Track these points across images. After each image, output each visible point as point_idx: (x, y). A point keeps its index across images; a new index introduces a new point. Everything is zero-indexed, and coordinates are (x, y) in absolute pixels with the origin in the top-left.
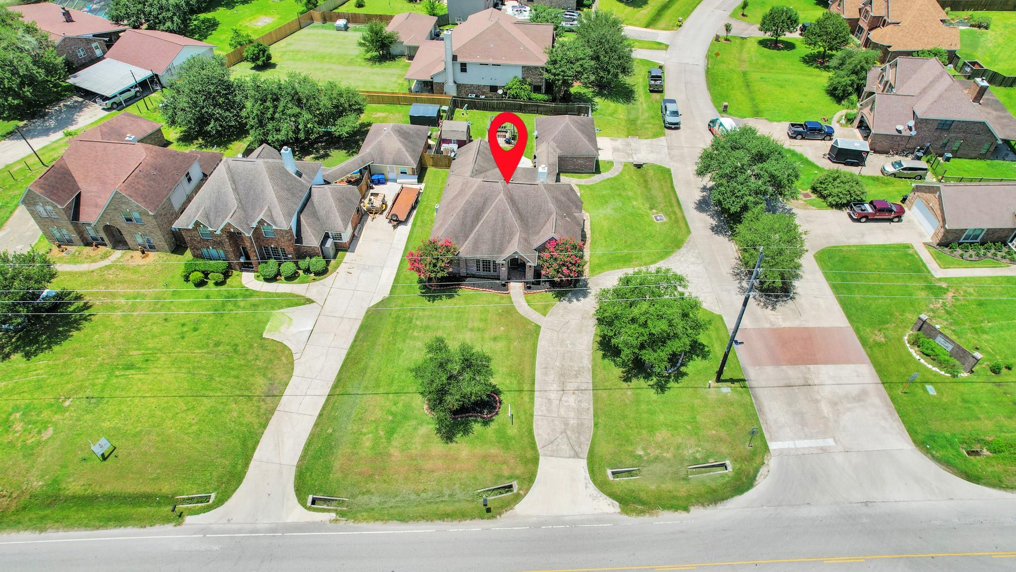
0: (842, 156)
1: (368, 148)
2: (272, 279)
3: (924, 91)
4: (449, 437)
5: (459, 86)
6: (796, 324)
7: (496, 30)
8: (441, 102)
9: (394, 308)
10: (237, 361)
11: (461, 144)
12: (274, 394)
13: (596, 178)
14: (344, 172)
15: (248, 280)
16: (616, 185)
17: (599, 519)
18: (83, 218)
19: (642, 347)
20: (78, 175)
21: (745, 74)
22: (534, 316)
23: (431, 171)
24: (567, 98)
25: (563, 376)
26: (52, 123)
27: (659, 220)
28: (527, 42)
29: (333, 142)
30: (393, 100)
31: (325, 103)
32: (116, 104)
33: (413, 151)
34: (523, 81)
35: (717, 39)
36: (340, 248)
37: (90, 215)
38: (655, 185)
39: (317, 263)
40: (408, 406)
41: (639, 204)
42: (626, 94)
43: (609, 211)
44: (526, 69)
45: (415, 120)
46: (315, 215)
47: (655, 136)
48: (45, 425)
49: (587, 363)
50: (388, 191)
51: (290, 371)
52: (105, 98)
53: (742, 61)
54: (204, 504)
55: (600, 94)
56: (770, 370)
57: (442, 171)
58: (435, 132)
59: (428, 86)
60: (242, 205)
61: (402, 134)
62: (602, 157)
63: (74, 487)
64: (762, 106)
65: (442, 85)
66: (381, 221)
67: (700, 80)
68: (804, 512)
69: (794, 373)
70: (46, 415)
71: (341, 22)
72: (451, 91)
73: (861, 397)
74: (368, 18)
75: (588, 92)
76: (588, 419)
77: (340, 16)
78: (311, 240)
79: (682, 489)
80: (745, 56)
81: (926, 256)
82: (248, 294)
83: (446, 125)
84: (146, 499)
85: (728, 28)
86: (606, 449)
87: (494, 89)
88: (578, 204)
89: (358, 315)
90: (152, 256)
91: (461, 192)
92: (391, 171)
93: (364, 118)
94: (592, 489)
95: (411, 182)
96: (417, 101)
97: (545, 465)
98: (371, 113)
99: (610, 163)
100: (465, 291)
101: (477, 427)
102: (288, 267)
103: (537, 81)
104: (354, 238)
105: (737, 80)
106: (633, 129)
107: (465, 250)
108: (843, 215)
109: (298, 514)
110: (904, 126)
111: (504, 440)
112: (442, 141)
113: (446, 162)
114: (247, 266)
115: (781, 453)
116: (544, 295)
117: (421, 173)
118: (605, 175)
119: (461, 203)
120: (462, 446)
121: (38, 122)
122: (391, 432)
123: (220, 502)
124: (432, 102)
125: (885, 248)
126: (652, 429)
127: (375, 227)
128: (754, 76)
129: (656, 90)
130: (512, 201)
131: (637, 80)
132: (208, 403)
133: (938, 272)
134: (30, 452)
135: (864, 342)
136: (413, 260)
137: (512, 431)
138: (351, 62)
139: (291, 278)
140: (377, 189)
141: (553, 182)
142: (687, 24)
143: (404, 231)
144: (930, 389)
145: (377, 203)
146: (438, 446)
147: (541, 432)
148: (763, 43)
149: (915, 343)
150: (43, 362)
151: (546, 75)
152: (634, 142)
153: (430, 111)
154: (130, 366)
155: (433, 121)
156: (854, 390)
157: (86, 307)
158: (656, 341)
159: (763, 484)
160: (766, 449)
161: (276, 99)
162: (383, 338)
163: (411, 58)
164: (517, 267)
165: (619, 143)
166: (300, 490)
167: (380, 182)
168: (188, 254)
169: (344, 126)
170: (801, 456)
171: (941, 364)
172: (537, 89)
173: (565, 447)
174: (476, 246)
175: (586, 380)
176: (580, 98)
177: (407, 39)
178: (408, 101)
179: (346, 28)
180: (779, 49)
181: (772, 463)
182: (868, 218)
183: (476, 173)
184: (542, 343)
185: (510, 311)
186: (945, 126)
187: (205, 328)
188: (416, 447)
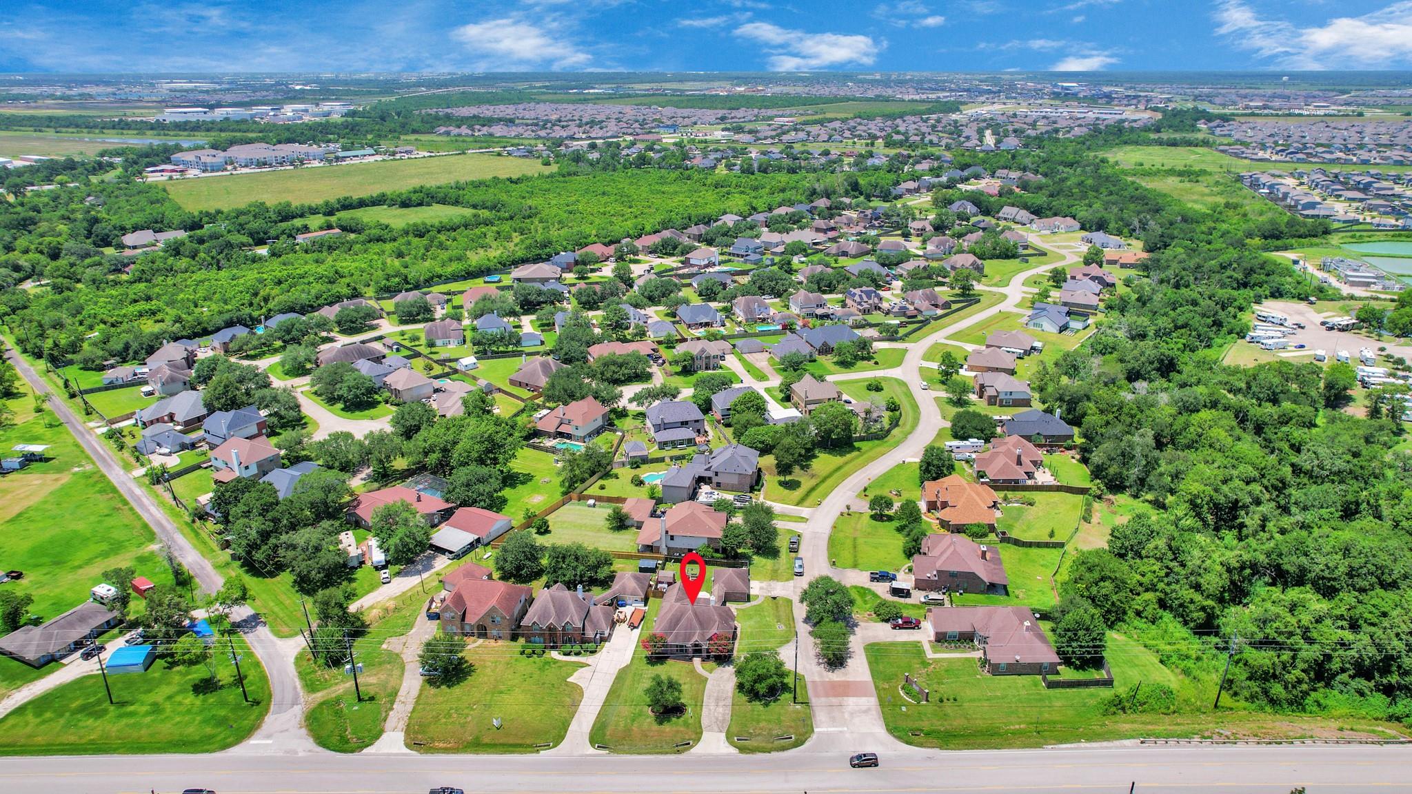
0: (896, 592)
1: (616, 587)
2: (568, 654)
3: (942, 554)
4: (661, 723)
5: (669, 549)
6: (843, 679)
7: (692, 517)
8: (658, 559)
9: (633, 668)
10: (555, 691)
11: (669, 584)
12: (575, 705)
13: (748, 604)
14: (604, 599)
15: (555, 654)
16: (758, 609)
17: (728, 755)
18: (467, 621)
19: (755, 682)
20: (466, 598)
21: (855, 539)
22: (705, 673)
23: (651, 600)
24: (737, 556)
25: (718, 700)
26: (420, 567)
27: (781, 628)
28: (709, 522)
29: (593, 582)
30: (629, 557)
31: (592, 561)
32: (458, 556)
33: (642, 588)
34: (708, 546)
35: (842, 514)
36: (603, 640)
37: (472, 619)
38: (782, 609)
39: (591, 646)
40: (641, 711)
41: (770, 619)
42: (773, 553)
43: (752, 623)
44: (710, 539)
45: (642, 570)
46: (591, 621)
47: (787, 580)
48: (467, 715)
49: (730, 694)
50: (627, 611)
51: (582, 695)
52: (451, 552)
53: (855, 530)
54: (547, 747)
55: (757, 553)
56: (823, 699)
57: (658, 600)
58: (654, 577)
59: (650, 548)
60: (557, 615)
61: (636, 578)
62: (752, 592)
63: (487, 740)
64: (860, 561)
65: (658, 548)
66: (624, 626)
67: (823, 544)
68: (825, 754)
69: (834, 700)
70: (466, 711)
71: (591, 502)
72: (664, 552)
73: (866, 711)
74: (610, 500)
75: (749, 552)
76: (728, 717)
77: (590, 497)
78: (590, 634)
79: (770, 746)
80: (859, 526)
81: (927, 647)
82: (556, 662)
83: (661, 574)
84: (521, 745)
85: (848, 508)
86: (734, 729)
87: (690, 550)
88: (733, 618)
89: (614, 672)
90: (500, 642)
91: (670, 609)
92: (629, 599)
93: (612, 568)
94: (727, 744)
95: (641, 606)
96: (643, 557)
97: (705, 735)
98: (618, 565)
99: (757, 596)
100: (670, 662)
101: (674, 719)
102: (577, 648)
103: (717, 546)
104: (610, 635)
105: (849, 542)
106: (775, 576)
107: (670, 640)
108: (888, 626)
109: (591, 751)
110: (931, 574)
111: (686, 724)
112: (658, 582)
113: (660, 594)
114: (553, 648)
115: (819, 733)
116: (711, 664)
117: (646, 601)
118: (752, 603)
119: (669, 615)
120: (667, 727)
121: (411, 567)
122: (633, 720)
123: (555, 746)
124: (653, 558)
125: (905, 644)
126: (758, 722)
127: (622, 629)
128: (860, 541)
129: (794, 550)
130: (696, 614)
131: (782, 543)
132: (543, 708)
133: (930, 654)
134: (463, 726)
135: (877, 688)
136: (645, 643)
137: (691, 721)
138: (599, 530)
139: (578, 654)
140: (621, 609)
141: (719, 605)
142: (824, 503)
143: (637, 632)
144: (904, 709)
145: (622, 617)
146: (655, 727)
147: (705, 722)
148: (873, 517)
149: (903, 688)
150: (457, 690)
151: (722, 544)
152: (773, 583)
153: (651, 564)
154: (501, 692)
155: (653, 570)
156: (864, 708)
157: (471, 665)
158: (760, 679)
159: (807, 744)
160: (813, 731)
161: (564, 558)
162: (628, 682)
163: (639, 527)
164: (697, 650)
165: (764, 584)
166: (592, 742)
167: (622, 606)
168: (522, 641)
169: (603, 573)
170: (828, 734)
171: (913, 697)
172: (717, 551)
173: (716, 728)
174: (676, 636)
175: (729, 702)
176: (744, 556)
177: (636, 517)
178: (639, 558)
179: (594, 505)
180: (883, 521)
181: (814, 736)
182: (901, 627)
183: (677, 600)
184: (709, 686)
185: (693, 671)
186: (953, 575)
187: (535, 676)
188: (645, 726)
